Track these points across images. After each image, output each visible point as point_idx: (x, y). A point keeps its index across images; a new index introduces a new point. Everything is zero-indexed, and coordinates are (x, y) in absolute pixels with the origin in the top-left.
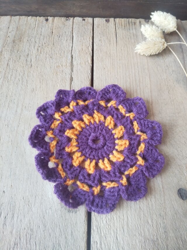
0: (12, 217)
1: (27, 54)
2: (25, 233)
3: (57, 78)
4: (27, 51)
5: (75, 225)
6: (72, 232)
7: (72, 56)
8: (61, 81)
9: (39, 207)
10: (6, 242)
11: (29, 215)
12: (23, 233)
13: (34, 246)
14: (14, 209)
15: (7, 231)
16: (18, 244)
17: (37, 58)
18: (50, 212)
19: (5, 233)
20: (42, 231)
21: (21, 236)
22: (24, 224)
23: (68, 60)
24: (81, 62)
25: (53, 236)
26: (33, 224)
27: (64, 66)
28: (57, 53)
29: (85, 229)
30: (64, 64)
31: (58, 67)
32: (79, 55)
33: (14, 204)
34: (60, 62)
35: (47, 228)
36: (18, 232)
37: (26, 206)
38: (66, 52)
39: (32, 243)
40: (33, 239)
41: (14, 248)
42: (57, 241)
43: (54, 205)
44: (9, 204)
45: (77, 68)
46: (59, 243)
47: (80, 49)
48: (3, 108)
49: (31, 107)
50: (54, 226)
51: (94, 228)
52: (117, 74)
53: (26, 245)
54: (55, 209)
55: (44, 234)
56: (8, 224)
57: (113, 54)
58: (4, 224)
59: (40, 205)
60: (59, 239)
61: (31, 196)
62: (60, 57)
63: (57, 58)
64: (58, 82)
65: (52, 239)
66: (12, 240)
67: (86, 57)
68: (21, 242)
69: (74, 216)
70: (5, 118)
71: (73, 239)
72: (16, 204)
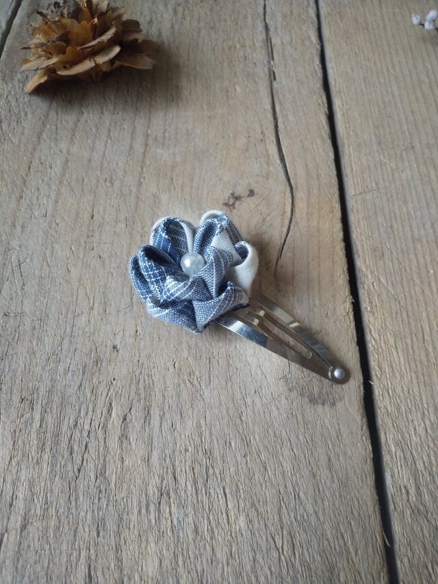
0: (146, 417)
1: (148, 19)
2: (189, 463)
3: (233, 74)
4: (146, 12)
5: (337, 439)
6: (330, 460)
7: (267, 28)
8: (245, 79)
9: (222, 388)
10: (132, 486)
11: (196, 409)
12: (183, 461)
13: (221, 501)
14: (150, 395)
15: (133, 457)
16: (172, 494)
17: (176, 30)
18: (258, 401)
19: (126, 463)
20: (239, 458)
21: (179, 470)
22: (183, 436)
23: (257, 34)
24: (291, 40)
25: (273, 469)
26: (211, 436)
27: (247, 48)
28: (228, 19)
29: (368, 451)
30: (248, 43)
31: (233, 47)
32: (284, 23)
33: (147, 383)
34: (237, 39)
35: (253, 448)
36: (168, 460)
37: (182, 385)
38: (249, 16)
39: (212, 491)
40: (215, 479)
41: (160, 503)
42: (288, 486)
43: (265, 384)
44: (134, 382)
45: (283, 53)
46: (294, 490)
47: (285, 12)
48: (95, 139)
49: (169, 140)
50: (275, 442)
51: (393, 449)
52: (393, 67)
53: (195, 496)
54: (270, 394)
55: (246, 464)
56: (135, 437)
57: (374, 23)
58: (124, 437)
59: (227, 383)
60: (294, 478)
61: (196, 359)
62: (237, 29)
63: (229, 29)
64: (236, 80)
65: (273, 479)
66: (151, 481)
67: (304, 28)
68: (180, 488)
69: (330, 414)
70: (102, 164)
71: (335, 478)
72: (153, 381)
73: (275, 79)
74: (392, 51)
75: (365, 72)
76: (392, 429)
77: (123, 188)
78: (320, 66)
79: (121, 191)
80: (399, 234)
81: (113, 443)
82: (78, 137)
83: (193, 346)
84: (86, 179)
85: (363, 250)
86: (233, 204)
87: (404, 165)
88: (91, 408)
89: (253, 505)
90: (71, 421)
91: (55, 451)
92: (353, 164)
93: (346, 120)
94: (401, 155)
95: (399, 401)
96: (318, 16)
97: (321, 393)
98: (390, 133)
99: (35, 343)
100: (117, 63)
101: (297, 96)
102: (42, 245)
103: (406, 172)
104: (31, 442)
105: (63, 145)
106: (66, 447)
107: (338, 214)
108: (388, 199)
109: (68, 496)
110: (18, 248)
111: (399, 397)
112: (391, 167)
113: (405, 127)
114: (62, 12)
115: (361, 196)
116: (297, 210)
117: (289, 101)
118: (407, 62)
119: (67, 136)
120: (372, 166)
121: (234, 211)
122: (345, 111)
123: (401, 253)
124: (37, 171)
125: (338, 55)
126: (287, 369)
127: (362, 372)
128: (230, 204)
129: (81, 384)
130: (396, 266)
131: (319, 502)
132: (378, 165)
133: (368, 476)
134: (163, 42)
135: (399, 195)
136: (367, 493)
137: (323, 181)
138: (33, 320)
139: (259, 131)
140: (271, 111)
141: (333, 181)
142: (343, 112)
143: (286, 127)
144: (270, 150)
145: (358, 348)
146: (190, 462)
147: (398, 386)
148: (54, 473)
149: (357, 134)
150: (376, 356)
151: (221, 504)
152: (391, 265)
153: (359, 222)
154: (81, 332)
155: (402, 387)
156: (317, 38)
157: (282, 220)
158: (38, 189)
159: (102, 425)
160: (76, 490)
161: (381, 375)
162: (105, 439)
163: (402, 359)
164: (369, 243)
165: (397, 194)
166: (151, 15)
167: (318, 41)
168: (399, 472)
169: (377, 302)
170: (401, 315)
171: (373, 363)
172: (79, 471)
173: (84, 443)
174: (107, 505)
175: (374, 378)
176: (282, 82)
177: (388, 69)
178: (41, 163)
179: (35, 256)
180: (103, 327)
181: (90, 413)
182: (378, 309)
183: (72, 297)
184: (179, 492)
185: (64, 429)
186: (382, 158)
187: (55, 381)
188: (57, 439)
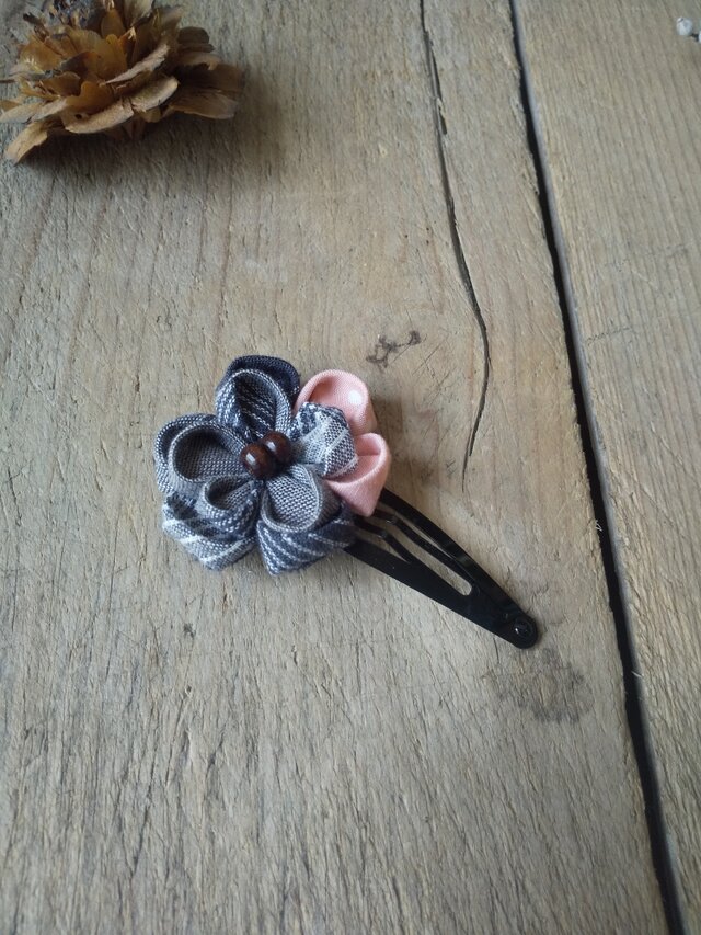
0: (249, 757)
1: (220, 23)
2: (330, 837)
3: (372, 122)
4: (216, 11)
5: (583, 781)
6: (573, 819)
7: (426, 37)
8: (394, 132)
9: (381, 698)
10: (232, 885)
11: (338, 739)
12: (320, 835)
13: (390, 904)
14: (255, 714)
15: (231, 831)
16: (303, 896)
17: (270, 44)
18: (445, 719)
19: (220, 842)
20: (417, 825)
21: (312, 851)
22: (317, 790)
23: (410, 51)
24: (470, 61)
25: (477, 841)
26: (366, 786)
27: (395, 74)
28: (359, 23)
29: (637, 800)
30: (396, 66)
31: (369, 76)
32: (457, 32)
33: (248, 693)
34: (376, 61)
35: (441, 805)
36: (292, 834)
37: (312, 696)
38: (396, 20)
39: (373, 886)
40: (377, 864)
41: (282, 914)
42: (504, 871)
43: (456, 687)
44: (225, 691)
45: (458, 84)
46: (516, 877)
47: (456, 12)
48: (135, 244)
49: (267, 243)
50: (479, 792)
51: (679, 793)
52: (645, 111)
53: (343, 898)
54: (466, 705)
55: (431, 834)
56: (233, 794)
57: (609, 31)
58: (212, 795)
59: (389, 689)
60: (514, 855)
61: (333, 645)
62: (376, 42)
63: (361, 41)
64: (379, 134)
65: (479, 861)
66: (265, 875)
67: (491, 40)
68: (317, 884)
69: (571, 736)
70: (150, 290)
71: (584, 853)
72: (258, 690)
73: (445, 132)
74: (642, 81)
75: (598, 118)
76: (675, 757)
77: (189, 333)
78: (521, 107)
79: (187, 337)
80: (670, 408)
81: (195, 807)
82: (106, 242)
83: (326, 621)
84: (122, 318)
85: (612, 437)
86: (385, 359)
87: (672, 283)
88: (150, 744)
89: (446, 907)
90: (117, 770)
91: (90, 825)
92: (587, 282)
93: (571, 205)
94: (668, 266)
95: (684, 706)
96: (513, 18)
97: (553, 700)
98: (646, 227)
99: (44, 625)
100: (171, 108)
101: (484, 163)
102: (50, 441)
103: (677, 297)
104: (47, 811)
105: (80, 256)
106: (110, 817)
107: (566, 373)
108: (648, 344)
109: (117, 909)
110: (6, 449)
111: (685, 699)
112: (651, 287)
113: (671, 217)
114: (69, 17)
115: (603, 341)
116: (494, 366)
117: (472, 170)
118: (667, 100)
119: (86, 239)
120: (619, 286)
121: (386, 371)
122: (567, 188)
123: (675, 441)
124: (33, 306)
125: (551, 89)
126: (494, 660)
127: (622, 658)
128: (378, 358)
129: (131, 699)
130: (669, 465)
131: (559, 896)
132: (629, 285)
133: (639, 843)
134: (248, 65)
135: (667, 338)
136: (640, 876)
137: (537, 314)
138: (39, 583)
139: (422, 224)
140: (442, 189)
141: (554, 314)
142: (565, 190)
143: (468, 218)
144: (444, 259)
145: (611, 614)
146: (331, 834)
147: (682, 679)
148: (91, 868)
149: (590, 229)
150: (644, 628)
151: (391, 909)
152: (660, 462)
153: (601, 386)
154: (125, 603)
155: (689, 681)
156: (514, 58)
157: (471, 385)
158: (38, 338)
159: (171, 774)
160: (131, 898)
161: (653, 662)
162: (179, 799)
163: (686, 631)
164: (620, 424)
165: (663, 336)
166: (225, 16)
167: (516, 64)
168: (690, 834)
169: (640, 530)
170: (682, 552)
171: (638, 640)
172: (136, 860)
173: (143, 809)
174: (189, 922)
175: (642, 665)
176: (457, 135)
177: (636, 112)
178: (42, 290)
179: (38, 462)
180: (165, 592)
181: (150, 753)
182: (643, 542)
183: (108, 538)
184: (314, 890)
185: (105, 784)
186: (635, 272)
187: (84, 697)
188: (93, 802)
